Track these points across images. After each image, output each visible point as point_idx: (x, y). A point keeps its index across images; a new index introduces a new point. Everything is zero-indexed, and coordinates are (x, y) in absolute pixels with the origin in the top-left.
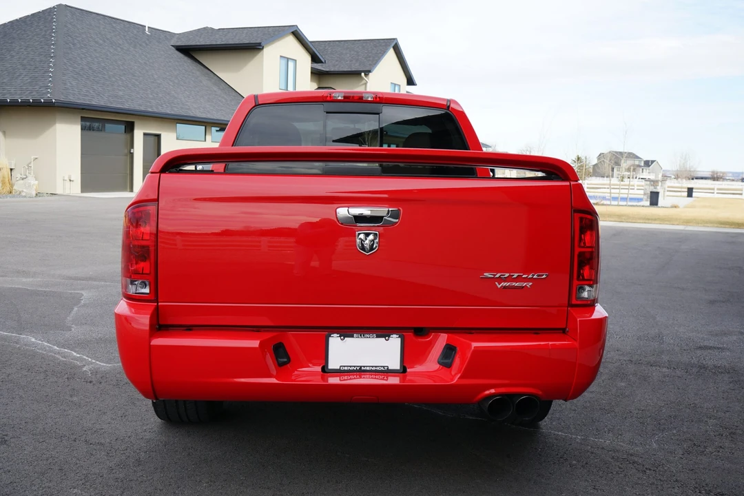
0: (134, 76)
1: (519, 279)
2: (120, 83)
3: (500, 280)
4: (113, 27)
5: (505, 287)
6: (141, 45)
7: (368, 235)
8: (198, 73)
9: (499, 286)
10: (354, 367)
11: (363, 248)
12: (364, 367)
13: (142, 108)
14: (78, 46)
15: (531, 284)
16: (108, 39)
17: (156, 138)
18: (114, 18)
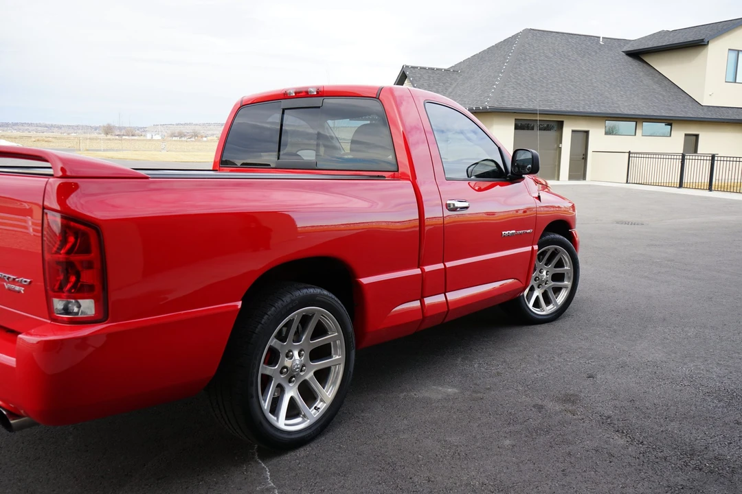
0: (572, 81)
2: (555, 89)
3: (5, 281)
4: (569, 42)
6: (590, 55)
8: (641, 74)
9: (7, 288)
13: (569, 109)
14: (529, 61)
16: (559, 53)
17: (585, 134)
18: (572, 34)
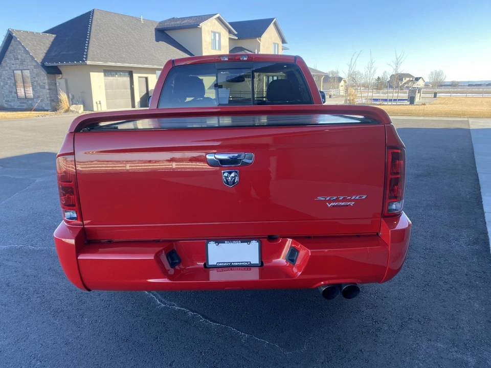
1: (344, 200)
2: (124, 50)
3: (330, 201)
4: (123, 20)
5: (333, 206)
7: (230, 173)
9: (329, 206)
10: (227, 263)
11: (227, 183)
12: (234, 263)
15: (353, 203)
17: (146, 79)
